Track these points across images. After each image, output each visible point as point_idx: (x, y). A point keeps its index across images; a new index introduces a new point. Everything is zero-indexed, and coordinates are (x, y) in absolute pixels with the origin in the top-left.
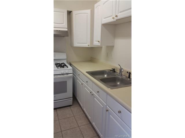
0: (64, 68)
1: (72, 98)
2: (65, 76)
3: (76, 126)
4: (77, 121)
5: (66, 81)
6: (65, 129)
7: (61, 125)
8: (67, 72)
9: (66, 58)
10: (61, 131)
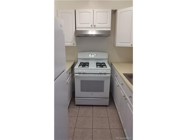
0: (103, 67)
1: (109, 99)
2: (103, 75)
3: (107, 128)
4: (110, 123)
5: (104, 81)
6: (96, 127)
7: (93, 123)
8: (104, 71)
9: (107, 58)
10: (92, 128)
